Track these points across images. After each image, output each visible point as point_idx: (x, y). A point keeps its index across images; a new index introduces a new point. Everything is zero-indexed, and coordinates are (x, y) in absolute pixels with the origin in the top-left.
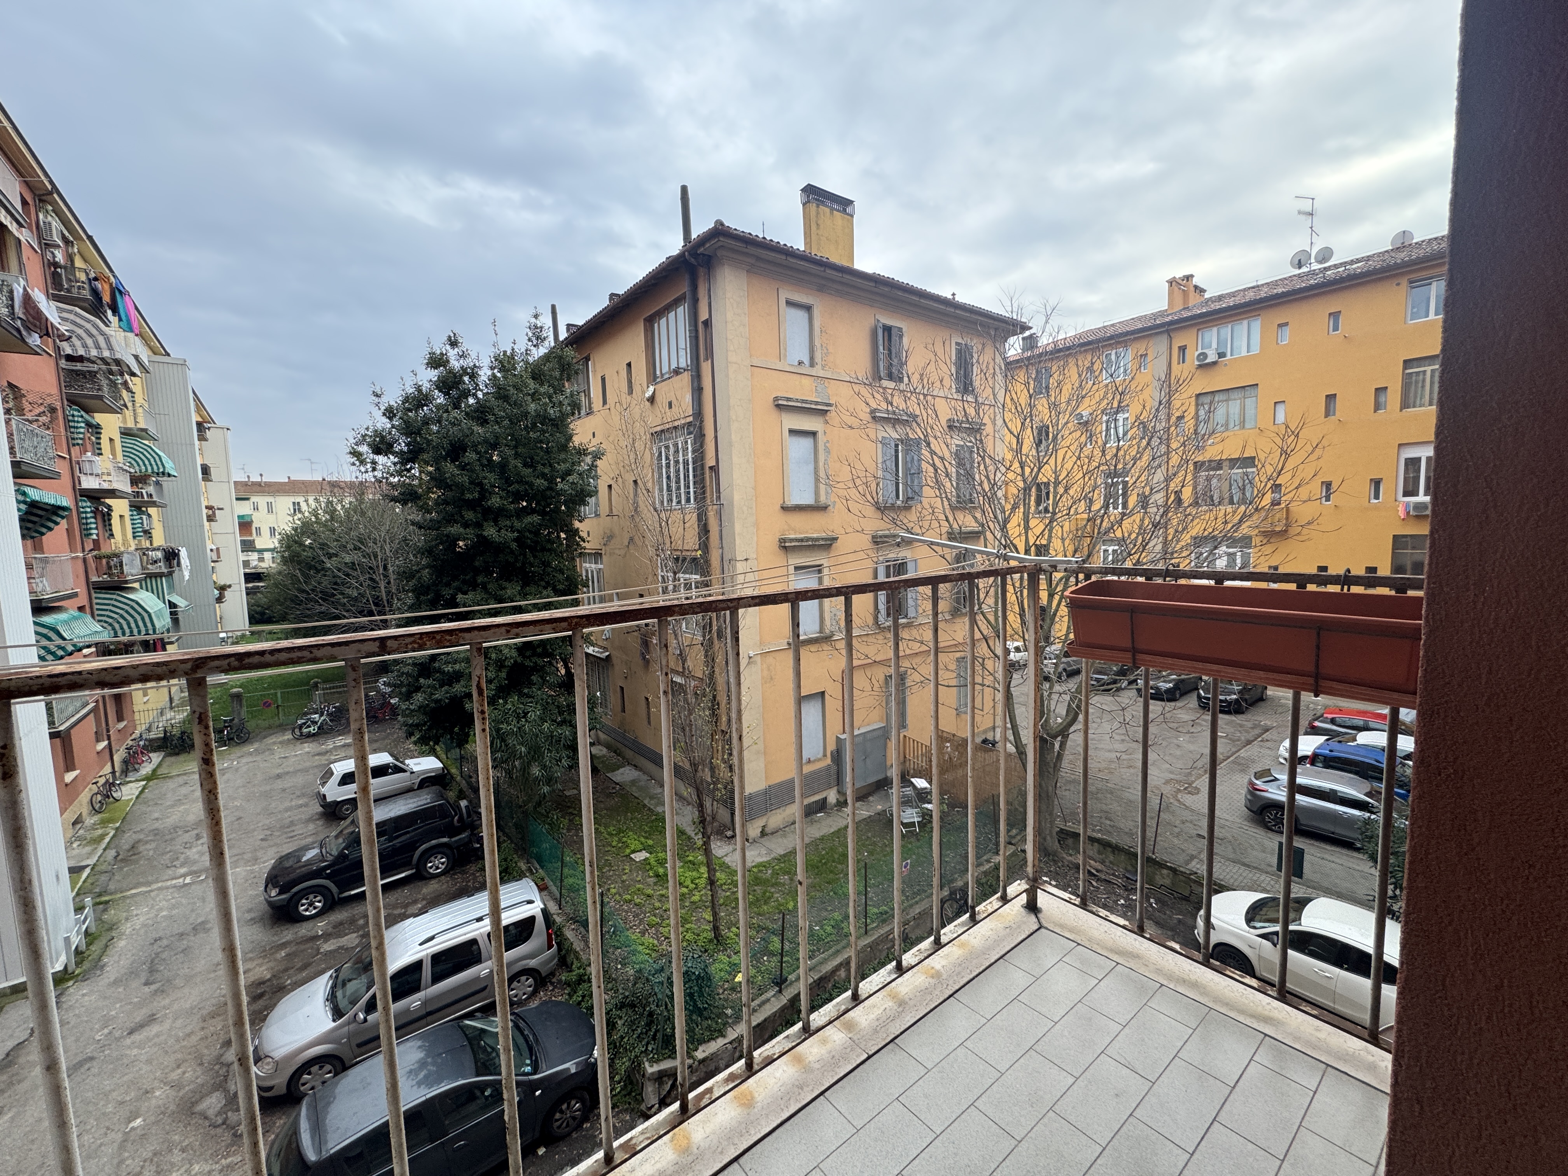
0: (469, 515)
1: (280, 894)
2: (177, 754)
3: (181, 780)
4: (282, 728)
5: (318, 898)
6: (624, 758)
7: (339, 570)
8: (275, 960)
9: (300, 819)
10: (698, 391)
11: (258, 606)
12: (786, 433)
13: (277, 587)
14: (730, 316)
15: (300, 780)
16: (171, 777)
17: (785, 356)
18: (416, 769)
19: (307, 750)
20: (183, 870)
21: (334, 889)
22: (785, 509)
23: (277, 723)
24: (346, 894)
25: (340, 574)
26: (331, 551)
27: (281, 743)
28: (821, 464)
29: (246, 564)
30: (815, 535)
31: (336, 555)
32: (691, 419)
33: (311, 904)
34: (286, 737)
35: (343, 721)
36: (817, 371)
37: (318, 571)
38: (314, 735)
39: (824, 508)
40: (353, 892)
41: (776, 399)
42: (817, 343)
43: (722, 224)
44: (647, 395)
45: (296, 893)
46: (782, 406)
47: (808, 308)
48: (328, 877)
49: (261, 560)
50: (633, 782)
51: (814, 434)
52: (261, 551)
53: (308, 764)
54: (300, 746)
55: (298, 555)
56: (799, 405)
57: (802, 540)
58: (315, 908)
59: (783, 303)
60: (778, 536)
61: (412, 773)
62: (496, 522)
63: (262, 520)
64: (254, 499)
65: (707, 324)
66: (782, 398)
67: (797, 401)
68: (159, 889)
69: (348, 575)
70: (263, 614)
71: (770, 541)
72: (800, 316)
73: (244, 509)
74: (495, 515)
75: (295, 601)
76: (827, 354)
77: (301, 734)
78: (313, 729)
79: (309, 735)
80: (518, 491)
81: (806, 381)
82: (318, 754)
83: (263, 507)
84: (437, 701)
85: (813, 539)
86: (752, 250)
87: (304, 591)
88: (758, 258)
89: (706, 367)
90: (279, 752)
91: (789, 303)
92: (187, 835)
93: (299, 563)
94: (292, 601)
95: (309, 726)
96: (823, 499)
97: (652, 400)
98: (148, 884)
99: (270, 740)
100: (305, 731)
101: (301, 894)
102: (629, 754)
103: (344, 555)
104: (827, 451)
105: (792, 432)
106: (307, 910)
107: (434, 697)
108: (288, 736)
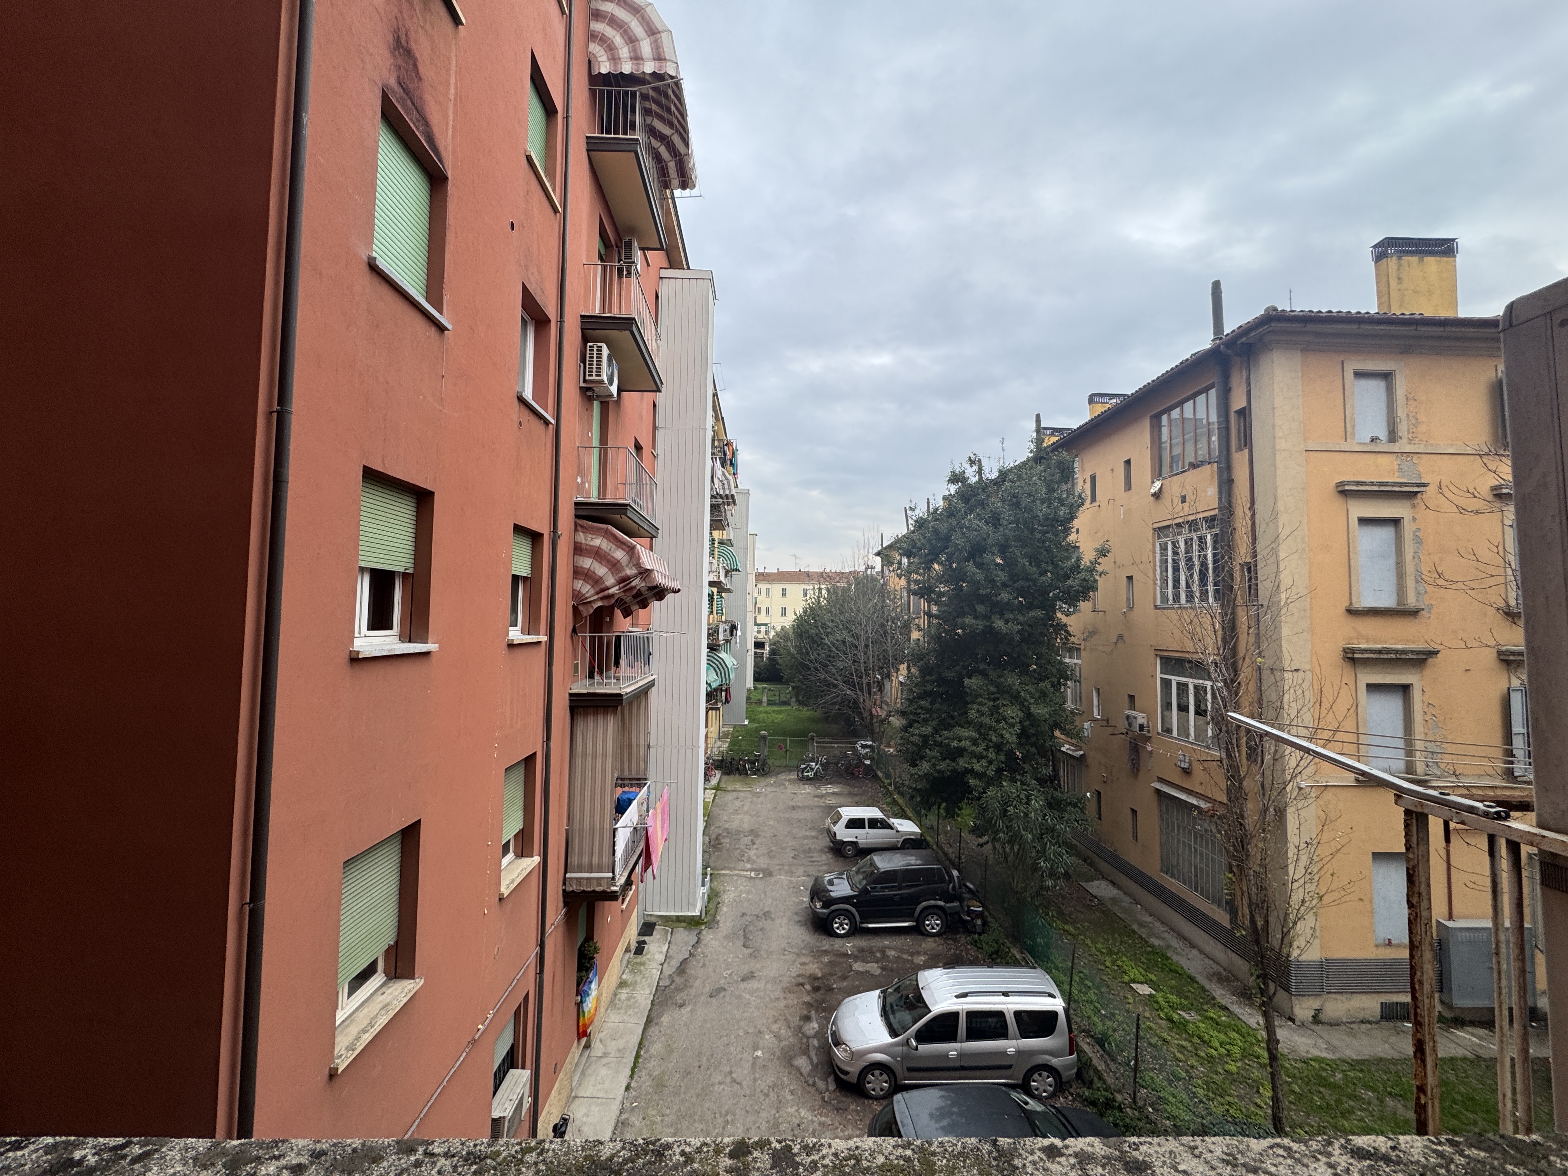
0: (980, 608)
1: (823, 907)
2: (728, 774)
3: (735, 794)
4: (788, 769)
5: (846, 921)
6: (1096, 870)
7: (833, 645)
8: (822, 962)
9: (815, 848)
10: (1226, 484)
11: (763, 669)
12: (1354, 522)
14: (1278, 401)
15: (807, 815)
16: (728, 791)
17: (1353, 435)
18: (900, 828)
19: (808, 790)
20: (749, 866)
21: (858, 918)
22: (1352, 612)
23: (784, 764)
24: (865, 925)
26: (829, 630)
27: (789, 780)
28: (1409, 556)
30: (1400, 647)
31: (832, 633)
32: (1216, 512)
33: (841, 925)
34: (792, 777)
36: (1403, 445)
37: (819, 645)
38: (811, 779)
39: (1414, 613)
40: (871, 926)
41: (1342, 484)
42: (1401, 413)
43: (1275, 309)
44: (1152, 491)
45: (833, 911)
46: (1345, 492)
47: (1387, 376)
48: (853, 905)
50: (1114, 900)
51: (1396, 522)
53: (811, 803)
54: (802, 787)
56: (1376, 488)
57: (1380, 652)
58: (844, 929)
59: (1349, 375)
60: (1342, 644)
61: (898, 831)
62: (1002, 615)
63: (762, 602)
64: (759, 586)
65: (1244, 414)
66: (1349, 483)
67: (1372, 484)
68: (737, 875)
70: (766, 675)
71: (1332, 651)
72: (1377, 387)
74: (1001, 609)
76: (1418, 423)
77: (803, 777)
78: (810, 774)
79: (809, 779)
80: (1022, 587)
81: (1383, 460)
82: (817, 796)
83: (764, 592)
84: (939, 772)
85: (1397, 651)
86: (1311, 327)
88: (1317, 334)
89: (1240, 460)
90: (791, 788)
91: (1359, 375)
92: (746, 838)
95: (808, 772)
96: (1412, 601)
97: (1157, 496)
98: (731, 869)
99: (783, 777)
100: (805, 774)
101: (836, 913)
102: (1104, 866)
103: (836, 633)
104: (1419, 541)
105: (1363, 521)
106: (838, 928)
107: (938, 768)
108: (793, 776)
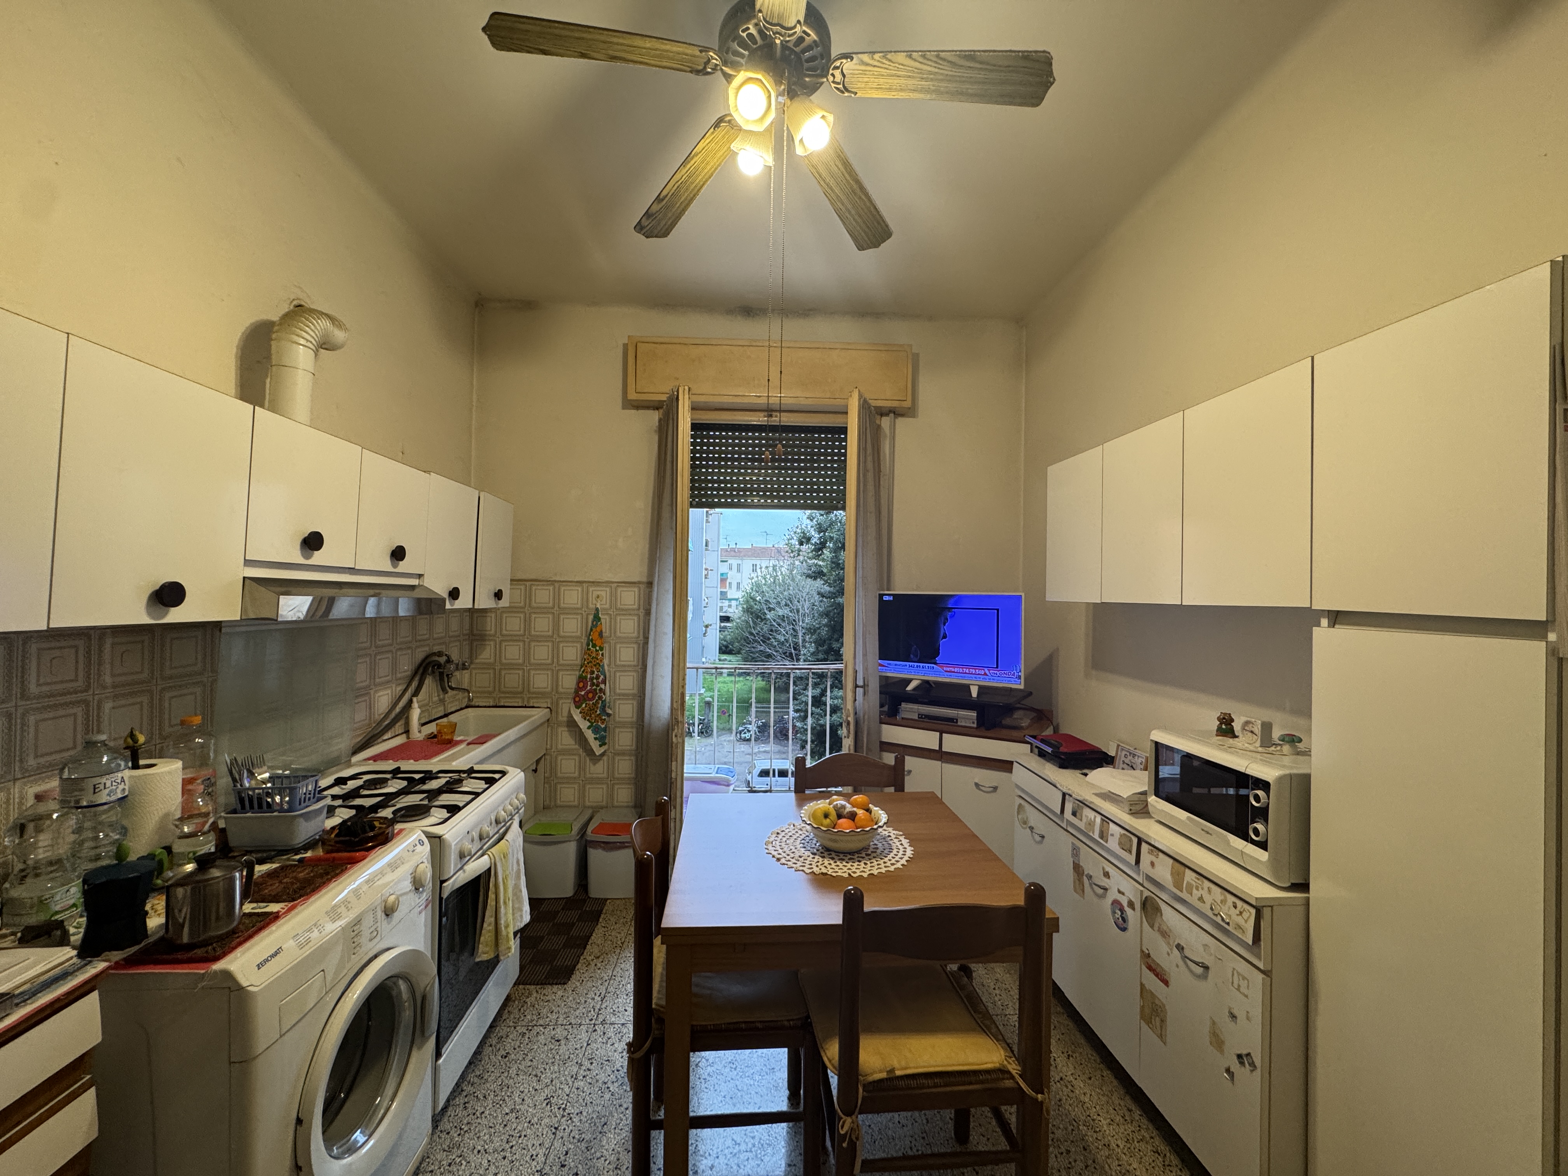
4: (731, 731)
7: (774, 621)
11: (725, 641)
13: (737, 629)
19: (742, 749)
25: (774, 624)
26: (771, 606)
29: (721, 608)
31: (774, 609)
35: (766, 734)
37: (762, 620)
38: (748, 740)
49: (730, 606)
52: (730, 600)
54: (739, 746)
55: (752, 607)
63: (733, 577)
64: (730, 562)
69: (779, 625)
70: (727, 647)
73: (724, 568)
75: (746, 639)
77: (741, 739)
78: (747, 736)
79: (745, 739)
82: (748, 753)
83: (735, 567)
87: (752, 634)
93: (752, 614)
94: (745, 640)
99: (723, 738)
100: (743, 736)
103: (778, 609)
108: (733, 737)
